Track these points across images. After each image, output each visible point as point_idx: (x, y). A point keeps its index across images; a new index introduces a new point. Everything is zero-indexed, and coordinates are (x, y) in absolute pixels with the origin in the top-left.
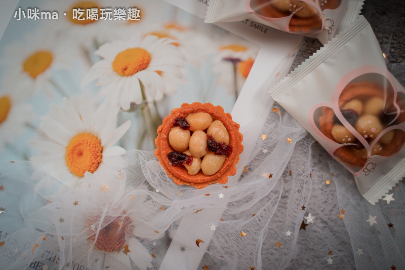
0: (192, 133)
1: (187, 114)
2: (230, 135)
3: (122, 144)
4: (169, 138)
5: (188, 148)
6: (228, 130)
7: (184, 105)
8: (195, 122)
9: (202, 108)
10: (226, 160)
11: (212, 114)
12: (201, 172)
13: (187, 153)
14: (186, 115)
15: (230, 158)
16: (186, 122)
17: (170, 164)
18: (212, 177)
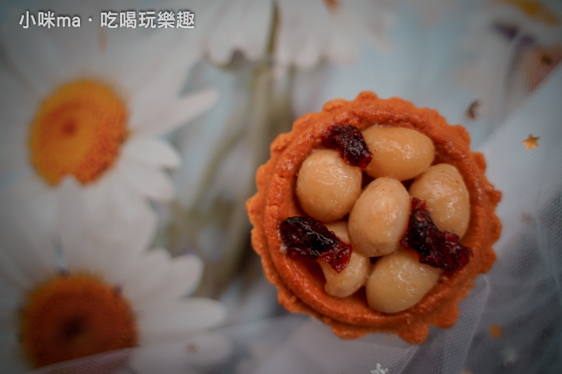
0: (367, 180)
1: (368, 122)
2: (474, 217)
3: (177, 140)
4: (301, 175)
5: (345, 219)
6: (473, 202)
7: (366, 97)
8: (388, 150)
9: (417, 117)
10: (440, 282)
11: (439, 144)
12: (361, 295)
13: (340, 233)
14: (363, 125)
15: (456, 281)
16: (364, 144)
17: (283, 248)
18: (390, 318)
